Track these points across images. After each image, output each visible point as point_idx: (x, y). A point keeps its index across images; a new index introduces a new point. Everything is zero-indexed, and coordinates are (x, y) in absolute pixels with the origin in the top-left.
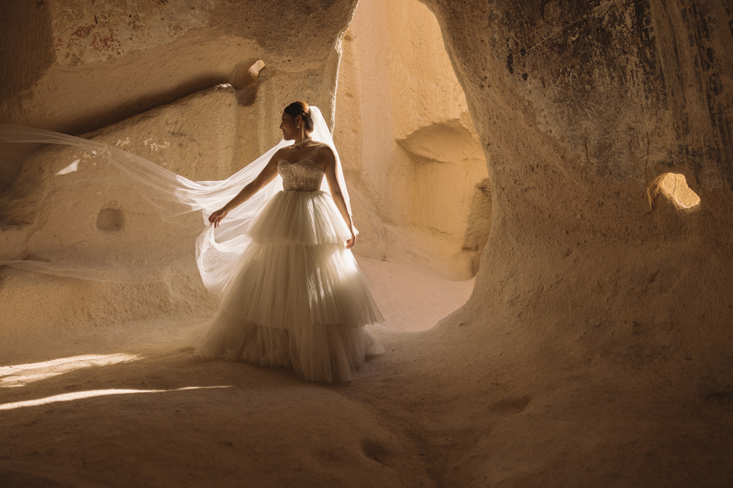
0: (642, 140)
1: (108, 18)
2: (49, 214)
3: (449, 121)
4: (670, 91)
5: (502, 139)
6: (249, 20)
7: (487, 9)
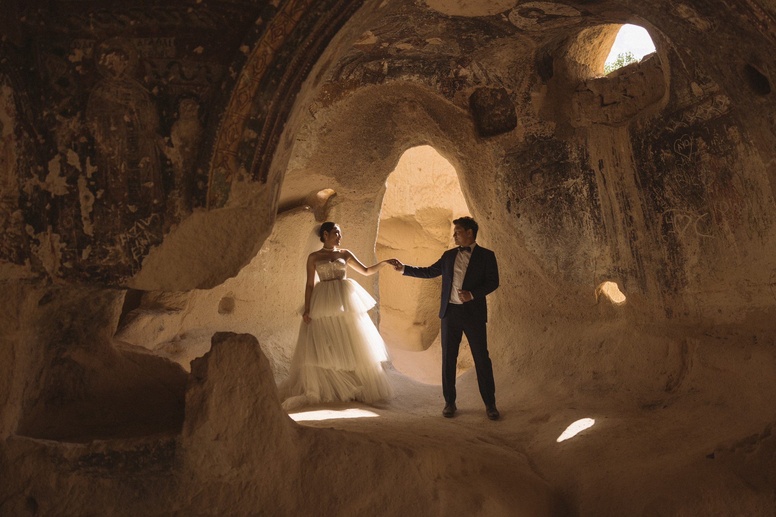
0: (592, 261)
3: (406, 216)
4: (609, 236)
5: (501, 253)
6: (332, 165)
7: (494, 171)
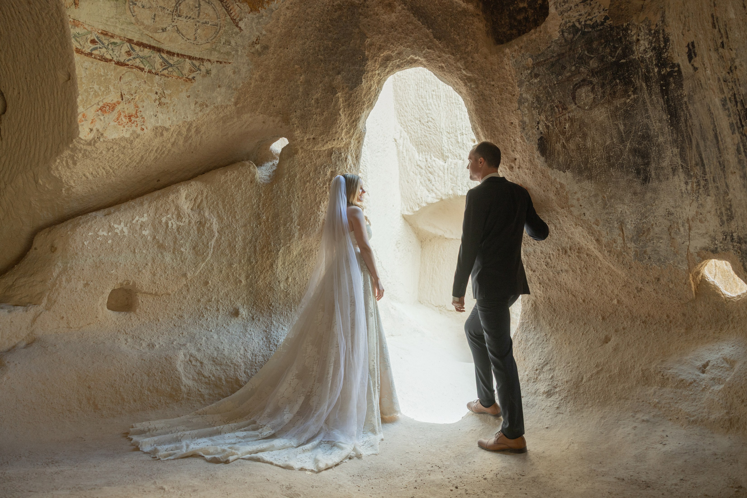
0: (683, 226)
1: (134, 95)
2: (59, 294)
3: (457, 198)
4: (712, 178)
6: (275, 99)
7: (516, 92)
